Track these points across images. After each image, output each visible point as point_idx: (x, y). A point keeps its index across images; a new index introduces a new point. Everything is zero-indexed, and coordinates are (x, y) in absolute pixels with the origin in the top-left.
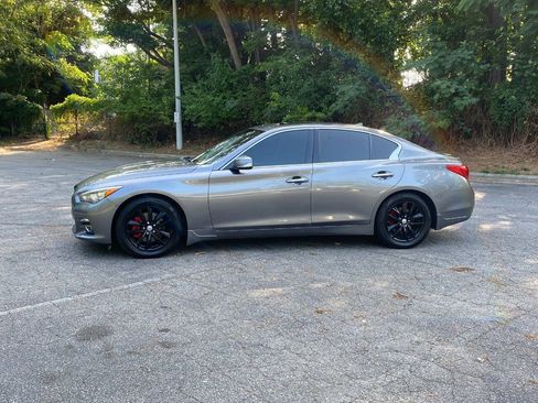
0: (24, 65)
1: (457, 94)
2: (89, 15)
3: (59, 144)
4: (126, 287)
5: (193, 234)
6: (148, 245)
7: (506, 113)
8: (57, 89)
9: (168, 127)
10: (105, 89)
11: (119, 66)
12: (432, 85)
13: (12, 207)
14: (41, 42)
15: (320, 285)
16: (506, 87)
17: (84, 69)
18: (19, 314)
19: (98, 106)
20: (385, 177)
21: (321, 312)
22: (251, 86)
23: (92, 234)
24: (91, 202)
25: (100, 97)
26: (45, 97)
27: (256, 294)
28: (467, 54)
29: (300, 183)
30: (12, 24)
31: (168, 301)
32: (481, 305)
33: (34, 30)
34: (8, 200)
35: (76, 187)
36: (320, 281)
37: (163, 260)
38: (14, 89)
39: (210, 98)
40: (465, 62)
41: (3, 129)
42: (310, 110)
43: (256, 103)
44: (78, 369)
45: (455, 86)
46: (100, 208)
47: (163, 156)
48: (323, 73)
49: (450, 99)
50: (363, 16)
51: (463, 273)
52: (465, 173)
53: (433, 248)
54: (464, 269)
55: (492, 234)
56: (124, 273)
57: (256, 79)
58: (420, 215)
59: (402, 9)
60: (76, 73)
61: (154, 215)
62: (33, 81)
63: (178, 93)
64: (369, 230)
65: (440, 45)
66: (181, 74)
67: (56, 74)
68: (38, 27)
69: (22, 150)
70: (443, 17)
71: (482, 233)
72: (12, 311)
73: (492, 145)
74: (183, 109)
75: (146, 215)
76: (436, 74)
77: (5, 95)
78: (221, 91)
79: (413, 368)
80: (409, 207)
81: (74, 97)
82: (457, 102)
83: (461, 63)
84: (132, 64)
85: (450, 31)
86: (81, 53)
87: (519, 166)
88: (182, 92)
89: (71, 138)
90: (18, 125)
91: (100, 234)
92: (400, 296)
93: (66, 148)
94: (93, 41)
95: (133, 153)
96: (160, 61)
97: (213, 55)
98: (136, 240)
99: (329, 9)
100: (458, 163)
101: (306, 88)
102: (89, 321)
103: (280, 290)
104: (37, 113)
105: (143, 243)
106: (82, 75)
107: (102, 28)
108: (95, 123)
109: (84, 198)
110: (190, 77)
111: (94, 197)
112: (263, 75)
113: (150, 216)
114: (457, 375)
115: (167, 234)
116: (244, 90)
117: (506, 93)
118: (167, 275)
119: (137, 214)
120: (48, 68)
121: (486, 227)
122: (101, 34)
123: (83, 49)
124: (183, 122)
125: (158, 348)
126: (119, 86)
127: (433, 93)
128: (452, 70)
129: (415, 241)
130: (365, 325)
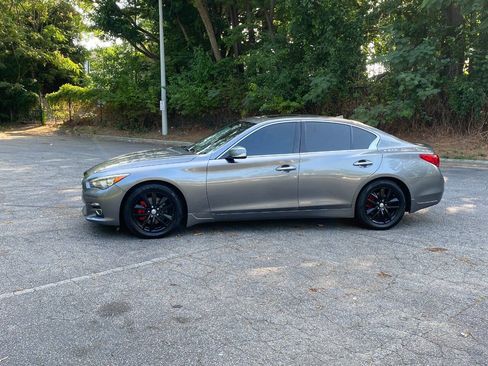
0: (22, 57)
1: (419, 86)
2: (81, 11)
3: (55, 129)
4: (136, 265)
5: (193, 217)
6: (152, 226)
7: (464, 103)
8: (51, 79)
9: (154, 115)
10: (96, 79)
11: (109, 58)
12: (397, 78)
13: (21, 189)
14: (37, 36)
15: (310, 265)
16: (464, 80)
17: (76, 61)
18: (44, 291)
19: (89, 94)
20: (365, 166)
21: (315, 290)
22: (230, 77)
23: (102, 216)
24: (100, 187)
25: (91, 86)
26: (40, 86)
27: (255, 272)
28: (429, 49)
29: (288, 171)
30: (10, 19)
31: (176, 279)
32: (457, 283)
33: (30, 25)
34: (16, 182)
35: (85, 174)
36: (310, 261)
37: (166, 240)
38: (13, 79)
39: (193, 88)
40: (427, 57)
41: (3, 115)
42: (285, 99)
43: (236, 93)
44: (105, 343)
45: (418, 78)
46: (109, 194)
47: (150, 141)
48: (297, 66)
49: (414, 90)
50: (333, 13)
51: (437, 253)
52: (436, 162)
53: (408, 230)
54: (437, 250)
55: (457, 216)
56: (133, 252)
57: (235, 71)
58: (396, 200)
59: (369, 7)
60: (69, 64)
61: (158, 199)
62: (30, 72)
63: (163, 83)
64: (350, 213)
65: (404, 40)
66: (166, 66)
67: (50, 65)
68: (33, 22)
69: (21, 134)
70: (406, 15)
71: (449, 215)
72: (37, 289)
73: (450, 133)
74: (168, 98)
75: (150, 200)
76: (400, 67)
77: (3, 84)
78: (203, 82)
79: (405, 343)
80: (386, 193)
81: (68, 86)
82: (420, 92)
83: (424, 58)
84: (121, 56)
85: (413, 28)
86: (73, 46)
87: (476, 152)
88: (167, 83)
89: (65, 123)
90: (16, 112)
91: (108, 217)
92: (383, 275)
93: (61, 132)
94: (83, 34)
95: (122, 138)
96: (146, 53)
97: (195, 48)
98: (141, 222)
99: (302, 7)
100: (429, 152)
101: (281, 79)
102: (108, 298)
103: (275, 269)
104: (34, 101)
105: (147, 225)
106: (74, 66)
107: (93, 23)
108: (87, 110)
109: (94, 184)
110: (174, 68)
111: (103, 184)
112: (240, 67)
113: (154, 201)
114: (445, 349)
115: (169, 217)
116: (224, 82)
117: (464, 86)
118: (171, 255)
119: (142, 199)
120: (43, 59)
121: (453, 210)
122: (92, 28)
123: (75, 42)
124: (168, 109)
125: (174, 323)
126: (109, 77)
127: (398, 84)
128: (415, 64)
129: (392, 223)
130: (356, 302)
